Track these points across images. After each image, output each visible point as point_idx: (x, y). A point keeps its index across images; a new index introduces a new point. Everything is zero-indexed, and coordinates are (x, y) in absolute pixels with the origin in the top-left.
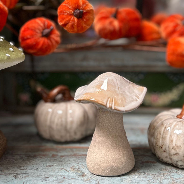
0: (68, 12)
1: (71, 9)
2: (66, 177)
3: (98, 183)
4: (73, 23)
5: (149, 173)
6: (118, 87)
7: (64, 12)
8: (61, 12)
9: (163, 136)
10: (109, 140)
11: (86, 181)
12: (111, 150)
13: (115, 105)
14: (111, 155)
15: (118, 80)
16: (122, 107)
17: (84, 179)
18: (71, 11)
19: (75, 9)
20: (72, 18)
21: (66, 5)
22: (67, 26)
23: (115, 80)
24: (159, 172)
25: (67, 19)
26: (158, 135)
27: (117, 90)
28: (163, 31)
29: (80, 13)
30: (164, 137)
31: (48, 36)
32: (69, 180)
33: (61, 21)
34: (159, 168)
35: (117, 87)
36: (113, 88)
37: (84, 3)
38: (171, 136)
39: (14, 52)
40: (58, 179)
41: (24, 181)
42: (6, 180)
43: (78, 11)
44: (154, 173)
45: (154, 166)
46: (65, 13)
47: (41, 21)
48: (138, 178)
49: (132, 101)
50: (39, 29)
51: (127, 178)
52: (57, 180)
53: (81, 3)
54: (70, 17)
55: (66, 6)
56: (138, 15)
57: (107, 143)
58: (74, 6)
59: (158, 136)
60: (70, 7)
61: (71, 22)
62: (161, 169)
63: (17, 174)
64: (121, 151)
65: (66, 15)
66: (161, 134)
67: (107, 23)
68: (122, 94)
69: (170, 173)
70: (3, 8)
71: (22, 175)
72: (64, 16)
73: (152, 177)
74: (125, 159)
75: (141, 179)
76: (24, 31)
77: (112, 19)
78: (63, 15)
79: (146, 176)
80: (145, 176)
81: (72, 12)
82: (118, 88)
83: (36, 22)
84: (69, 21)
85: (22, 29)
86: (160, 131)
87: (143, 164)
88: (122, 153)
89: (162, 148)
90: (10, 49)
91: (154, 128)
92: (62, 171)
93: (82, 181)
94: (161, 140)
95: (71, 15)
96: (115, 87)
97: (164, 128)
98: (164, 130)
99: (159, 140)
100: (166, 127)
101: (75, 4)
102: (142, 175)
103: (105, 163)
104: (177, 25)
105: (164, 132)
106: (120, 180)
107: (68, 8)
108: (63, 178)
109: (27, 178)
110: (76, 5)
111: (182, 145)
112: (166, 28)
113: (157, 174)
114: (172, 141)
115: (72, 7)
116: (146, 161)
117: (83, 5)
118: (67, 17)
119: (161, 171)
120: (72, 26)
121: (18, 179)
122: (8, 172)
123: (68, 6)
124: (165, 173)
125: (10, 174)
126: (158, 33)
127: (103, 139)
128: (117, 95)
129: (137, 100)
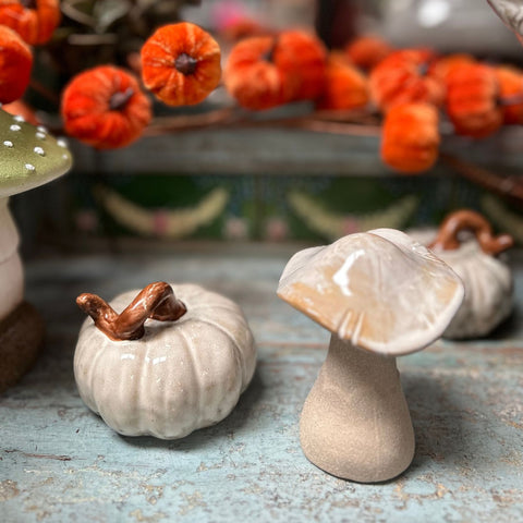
0: (163, 61)
1: (169, 54)
4: (174, 86)
6: (381, 281)
7: (153, 62)
8: (147, 59)
13: (361, 334)
15: (384, 262)
18: (168, 57)
19: (179, 53)
20: (172, 75)
21: (159, 44)
22: (161, 93)
23: (375, 262)
25: (161, 77)
28: (374, 87)
29: (190, 64)
31: (122, 109)
33: (149, 81)
35: (377, 283)
36: (367, 284)
37: (199, 39)
39: (44, 155)
41: (79, 425)
42: (42, 423)
43: (184, 60)
46: (157, 62)
47: (107, 74)
49: (413, 327)
50: (102, 94)
53: (192, 39)
54: (167, 73)
55: (157, 46)
56: (320, 51)
58: (176, 47)
60: (168, 50)
61: (169, 83)
63: (66, 408)
65: (158, 68)
67: (251, 75)
68: (386, 305)
70: (21, 49)
71: (75, 409)
72: (155, 71)
76: (71, 99)
77: (262, 65)
78: (151, 66)
81: (173, 61)
82: (381, 285)
83: (95, 79)
84: (166, 81)
85: (67, 93)
90: (36, 149)
95: (169, 67)
96: (372, 281)
101: (179, 41)
104: (406, 77)
107: (163, 51)
109: (85, 418)
110: (181, 44)
112: (382, 82)
115: (172, 50)
117: (196, 43)
118: (161, 73)
120: (174, 93)
121: (67, 421)
122: (46, 401)
123: (163, 46)
125: (52, 406)
126: (364, 93)
128: (374, 304)
129: (425, 327)
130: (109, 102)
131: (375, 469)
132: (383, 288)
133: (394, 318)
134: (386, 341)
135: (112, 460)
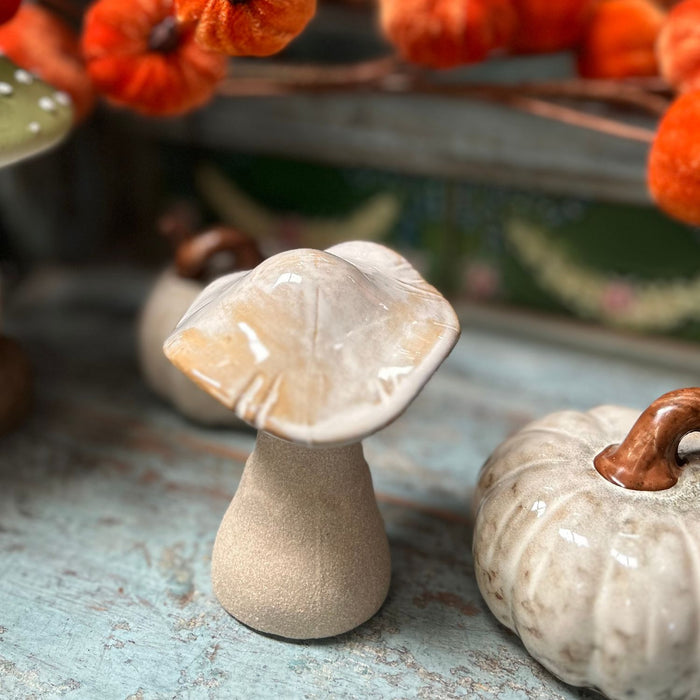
2: (129, 589)
3: (213, 651)
4: (212, 22)
5: (422, 659)
6: (316, 327)
9: (500, 539)
10: (281, 506)
11: (177, 629)
12: (282, 546)
13: (271, 412)
14: (277, 565)
15: (325, 295)
16: (300, 422)
17: (177, 618)
23: (309, 297)
24: (463, 668)
26: (487, 525)
27: (306, 341)
30: (502, 546)
32: (129, 605)
34: (473, 647)
35: (310, 330)
36: (292, 332)
38: (528, 553)
40: (99, 590)
44: (438, 670)
45: (462, 627)
48: (365, 673)
49: (358, 400)
51: (326, 661)
52: (93, 595)
57: (271, 515)
59: (487, 531)
62: (478, 654)
64: (318, 558)
66: (496, 528)
68: (320, 365)
69: (501, 686)
73: (417, 689)
74: (330, 591)
75: (376, 681)
79: (398, 676)
80: (394, 670)
82: (315, 333)
84: (200, 12)
86: (496, 516)
87: (423, 607)
88: (322, 565)
89: (490, 579)
91: (489, 486)
92: (135, 557)
93: (168, 623)
94: (491, 551)
96: (302, 327)
97: (513, 507)
98: (511, 519)
99: (487, 546)
100: (521, 507)
102: (389, 664)
103: (250, 587)
105: (507, 526)
106: (296, 662)
108: (117, 588)
109: (15, 554)
111: (558, 611)
113: (447, 675)
114: (527, 574)
116: (444, 590)
119: (470, 668)
124: (483, 681)
127: (262, 495)
128: (301, 364)
129: (378, 400)
130: (148, 37)
131: (313, 620)
132: (318, 338)
133: (328, 385)
134: (310, 423)
135: (13, 639)
